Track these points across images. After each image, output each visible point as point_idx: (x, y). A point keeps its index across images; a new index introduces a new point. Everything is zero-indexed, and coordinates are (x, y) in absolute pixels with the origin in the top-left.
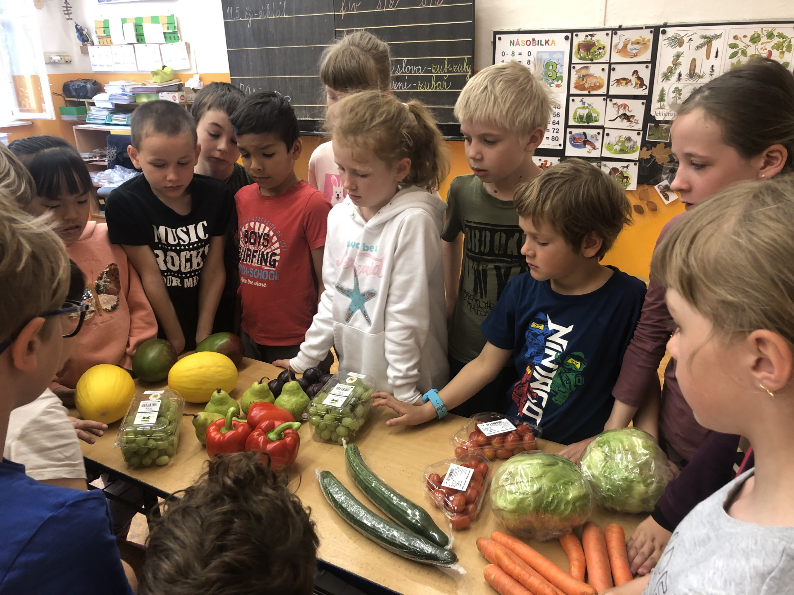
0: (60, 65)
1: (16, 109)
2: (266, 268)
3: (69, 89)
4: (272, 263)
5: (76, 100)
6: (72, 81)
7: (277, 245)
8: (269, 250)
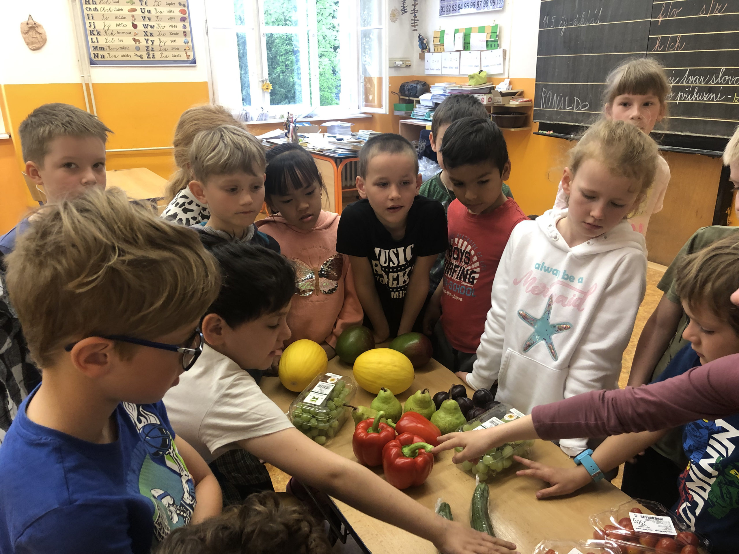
0: (401, 69)
1: (362, 103)
2: (464, 283)
3: (404, 89)
4: (471, 280)
5: (407, 98)
6: (407, 83)
7: (477, 264)
8: (469, 268)
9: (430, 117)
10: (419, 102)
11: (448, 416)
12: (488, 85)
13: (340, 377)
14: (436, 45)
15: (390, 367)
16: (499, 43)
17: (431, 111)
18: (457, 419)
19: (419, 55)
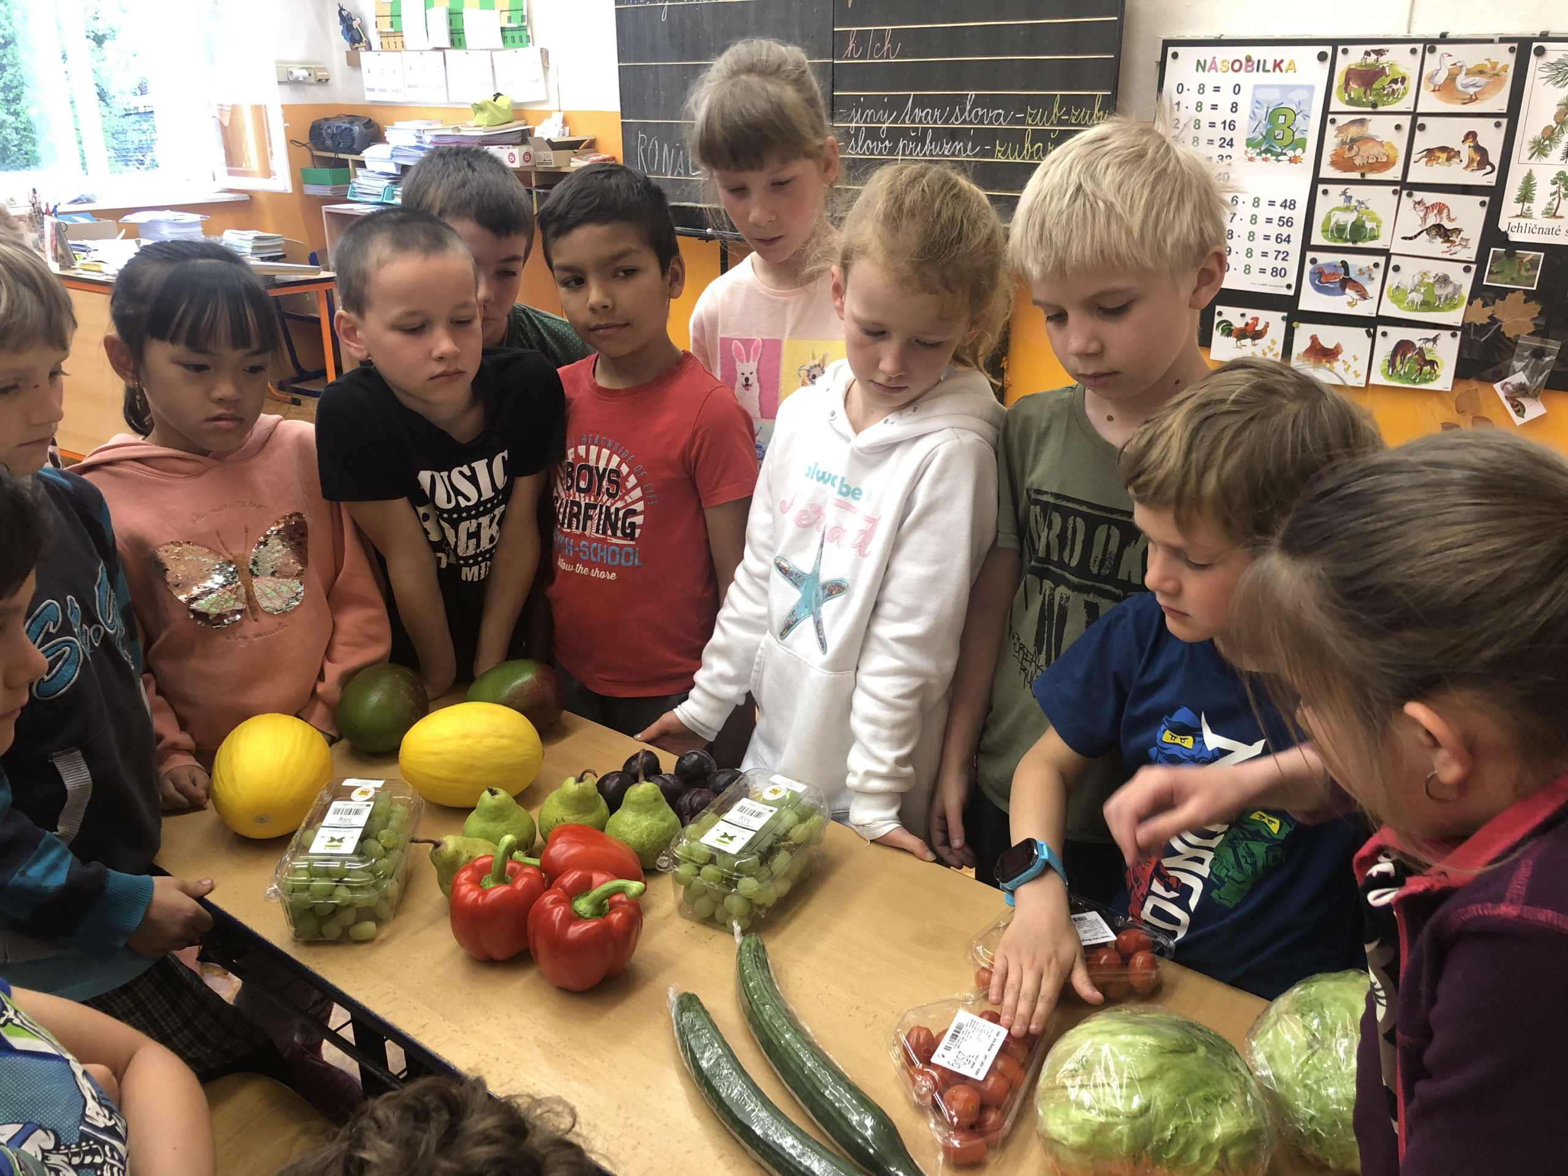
0: (307, 87)
1: (222, 168)
2: (614, 541)
3: (320, 134)
4: (628, 531)
5: (332, 155)
6: (326, 119)
7: (637, 493)
8: (619, 504)
9: (393, 198)
10: (362, 164)
11: (643, 817)
12: (516, 126)
13: (379, 784)
14: (383, 35)
15: (490, 741)
16: (529, 33)
17: (394, 183)
18: (663, 819)
19: (345, 54)
